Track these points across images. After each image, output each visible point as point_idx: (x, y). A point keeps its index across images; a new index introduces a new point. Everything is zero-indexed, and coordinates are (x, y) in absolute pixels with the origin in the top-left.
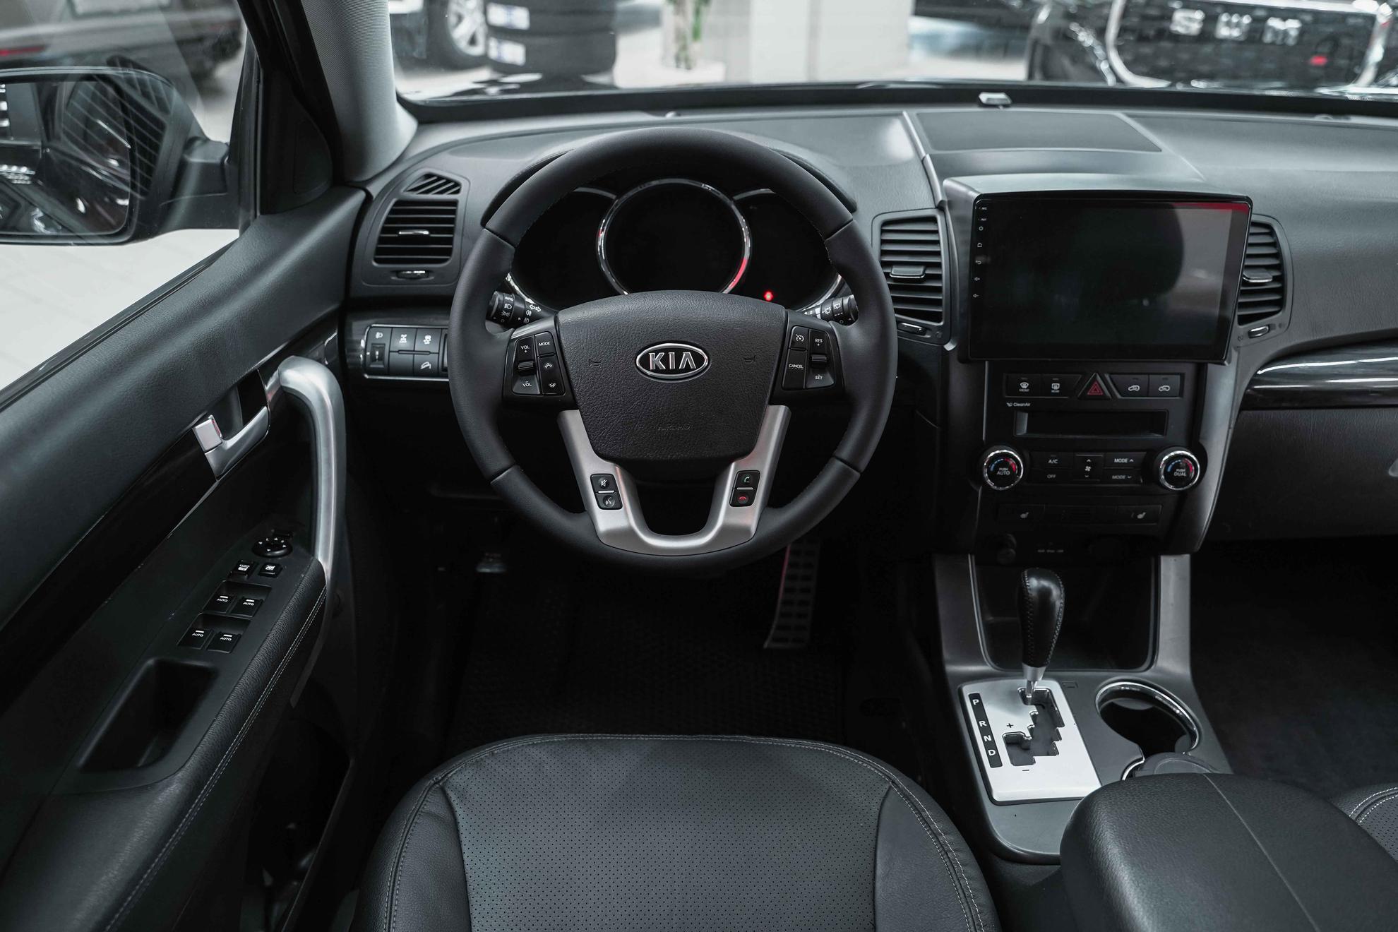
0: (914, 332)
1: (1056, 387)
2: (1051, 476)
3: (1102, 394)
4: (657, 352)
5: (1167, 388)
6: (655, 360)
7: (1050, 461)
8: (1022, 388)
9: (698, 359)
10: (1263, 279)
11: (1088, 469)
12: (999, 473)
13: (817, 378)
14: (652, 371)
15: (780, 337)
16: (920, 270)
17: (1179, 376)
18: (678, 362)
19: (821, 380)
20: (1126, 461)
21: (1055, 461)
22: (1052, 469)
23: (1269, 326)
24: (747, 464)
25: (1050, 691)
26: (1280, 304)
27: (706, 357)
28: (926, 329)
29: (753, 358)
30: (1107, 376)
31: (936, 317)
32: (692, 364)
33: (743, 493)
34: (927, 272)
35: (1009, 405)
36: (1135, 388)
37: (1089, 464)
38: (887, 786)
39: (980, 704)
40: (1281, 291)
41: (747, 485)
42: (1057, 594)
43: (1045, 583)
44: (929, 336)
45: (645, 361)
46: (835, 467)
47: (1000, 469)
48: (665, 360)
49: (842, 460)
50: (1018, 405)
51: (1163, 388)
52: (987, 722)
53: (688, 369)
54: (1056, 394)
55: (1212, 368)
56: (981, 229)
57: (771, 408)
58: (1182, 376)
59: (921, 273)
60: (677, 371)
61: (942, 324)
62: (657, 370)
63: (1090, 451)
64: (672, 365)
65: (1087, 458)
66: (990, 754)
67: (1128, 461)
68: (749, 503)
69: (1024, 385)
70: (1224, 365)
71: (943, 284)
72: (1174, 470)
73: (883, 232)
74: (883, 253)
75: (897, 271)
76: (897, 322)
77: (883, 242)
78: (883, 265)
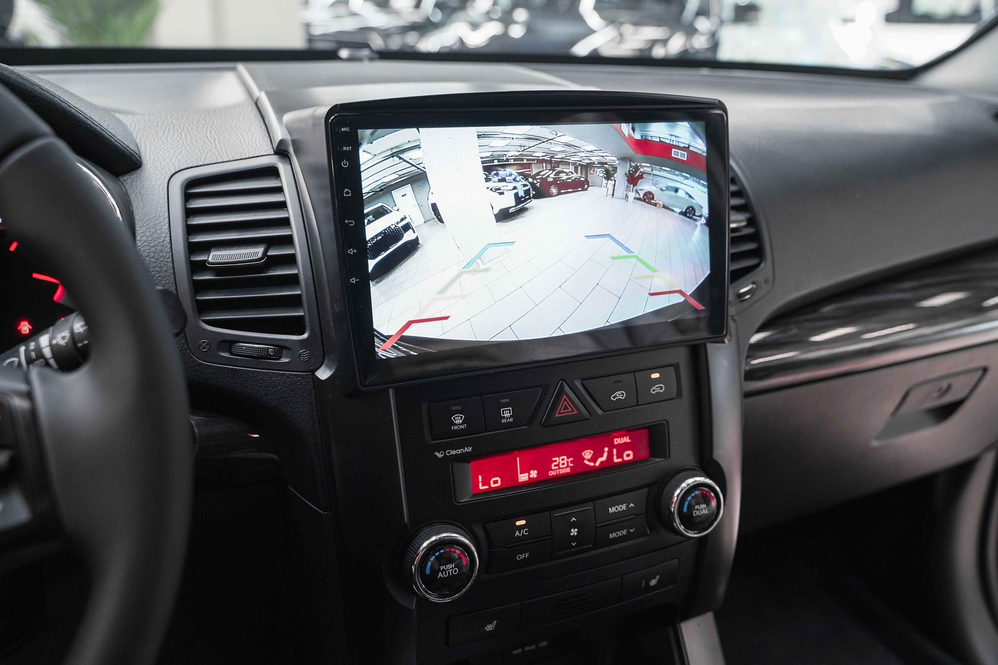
0: (260, 357)
1: (506, 413)
2: (522, 556)
3: (576, 412)
7: (517, 533)
8: (455, 424)
10: (741, 221)
11: (574, 532)
12: (440, 575)
16: (259, 251)
17: (672, 368)
20: (624, 507)
21: (525, 532)
22: (522, 545)
23: (756, 282)
26: (759, 253)
28: (281, 348)
30: (578, 384)
31: (296, 325)
34: (270, 253)
35: (439, 455)
36: (620, 395)
37: (574, 525)
40: (756, 237)
44: (287, 360)
47: (441, 567)
50: (454, 452)
54: (509, 425)
56: (345, 164)
58: (676, 366)
59: (260, 255)
61: (305, 336)
63: (574, 505)
65: (572, 515)
67: (627, 507)
70: (725, 342)
71: (301, 269)
72: (691, 508)
73: (188, 197)
74: (191, 230)
75: (216, 256)
76: (229, 343)
77: (189, 213)
78: (193, 248)
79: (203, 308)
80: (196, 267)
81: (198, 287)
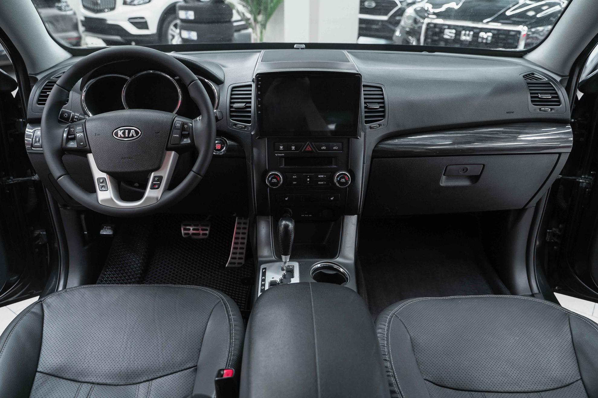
1: (293, 148)
2: (295, 183)
3: (311, 150)
4: (121, 130)
5: (337, 148)
6: (120, 133)
9: (137, 133)
10: (377, 106)
11: (308, 180)
13: (184, 140)
14: (119, 137)
15: (170, 124)
17: (341, 143)
18: (129, 133)
19: (187, 141)
20: (323, 176)
21: (295, 177)
22: (295, 180)
23: (379, 125)
24: (158, 174)
25: (294, 266)
26: (383, 116)
27: (140, 132)
28: (246, 127)
29: (159, 133)
30: (313, 143)
31: (249, 122)
32: (135, 135)
33: (155, 184)
34: (246, 105)
35: (276, 155)
36: (324, 148)
37: (308, 178)
38: (219, 300)
39: (265, 272)
40: (384, 112)
41: (157, 181)
42: (291, 226)
43: (288, 223)
44: (246, 129)
45: (117, 134)
46: (191, 174)
47: (273, 180)
48: (124, 133)
49: (193, 171)
50: (280, 155)
51: (335, 148)
52: (265, 278)
53: (133, 136)
54: (293, 150)
55: (353, 140)
56: (259, 86)
57: (168, 152)
58: (342, 143)
59: (244, 105)
60: (128, 137)
61: (250, 124)
62: (121, 137)
63: (310, 173)
64: (126, 136)
65: (308, 175)
66: (262, 288)
67: (324, 176)
68: (158, 188)
69: (281, 147)
70: (358, 139)
71: (252, 109)
72: (340, 179)
73: (232, 91)
74: (231, 98)
75: (235, 105)
76: (235, 125)
77: (232, 94)
78: (231, 103)
79: (231, 116)
80: (231, 107)
81: (231, 112)
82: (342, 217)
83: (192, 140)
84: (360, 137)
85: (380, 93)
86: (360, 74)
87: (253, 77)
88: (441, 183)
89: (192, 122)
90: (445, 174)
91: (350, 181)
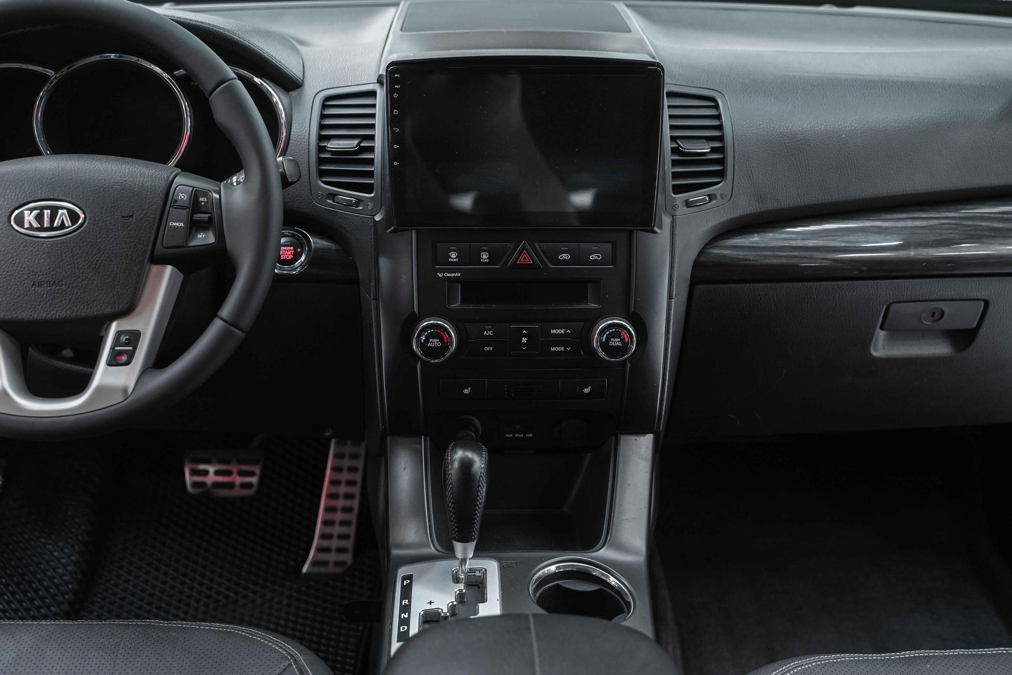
1: (485, 256)
2: (488, 349)
3: (532, 262)
4: (32, 210)
5: (599, 257)
6: (30, 218)
7: (485, 333)
8: (451, 258)
9: (74, 216)
10: (704, 148)
11: (524, 340)
12: (429, 344)
13: (200, 236)
14: (27, 229)
15: (162, 195)
16: (355, 142)
17: (610, 244)
18: (53, 218)
19: (205, 238)
20: (562, 331)
21: (490, 333)
22: (488, 341)
23: (709, 196)
24: (127, 324)
25: (486, 570)
26: (721, 174)
27: (82, 216)
28: (359, 201)
29: (131, 216)
30: (537, 245)
31: (368, 188)
32: (68, 222)
33: (120, 353)
34: (362, 145)
35: (440, 275)
36: (565, 256)
37: (525, 336)
38: (286, 663)
39: (410, 586)
40: (722, 162)
41: (126, 344)
42: (479, 463)
43: (469, 454)
44: (361, 208)
45: (20, 221)
46: (216, 326)
47: (431, 340)
48: (39, 218)
49: (222, 319)
50: (449, 275)
51: (594, 257)
52: (410, 602)
53: (62, 226)
54: (485, 264)
55: (642, 235)
56: (396, 96)
57: (155, 268)
58: (614, 244)
59: (355, 145)
60: (51, 229)
61: (372, 195)
62: (31, 228)
63: (526, 322)
64: (46, 224)
65: (524, 329)
66: (401, 630)
67: (565, 332)
68: (127, 363)
69: (453, 255)
70: (655, 232)
71: (376, 155)
72: (608, 339)
73: (324, 106)
74: (322, 127)
75: (333, 145)
76: (333, 196)
77: (323, 116)
78: (321, 138)
79: (322, 173)
80: (322, 149)
81: (321, 161)
82: (613, 438)
83: (220, 236)
84: (661, 228)
85: (713, 112)
86: (659, 65)
87: (378, 71)
88: (875, 349)
89: (218, 189)
90: (886, 326)
91: (633, 345)
